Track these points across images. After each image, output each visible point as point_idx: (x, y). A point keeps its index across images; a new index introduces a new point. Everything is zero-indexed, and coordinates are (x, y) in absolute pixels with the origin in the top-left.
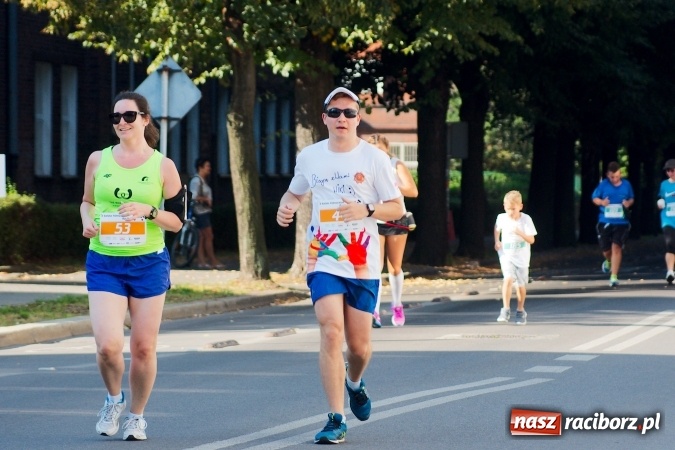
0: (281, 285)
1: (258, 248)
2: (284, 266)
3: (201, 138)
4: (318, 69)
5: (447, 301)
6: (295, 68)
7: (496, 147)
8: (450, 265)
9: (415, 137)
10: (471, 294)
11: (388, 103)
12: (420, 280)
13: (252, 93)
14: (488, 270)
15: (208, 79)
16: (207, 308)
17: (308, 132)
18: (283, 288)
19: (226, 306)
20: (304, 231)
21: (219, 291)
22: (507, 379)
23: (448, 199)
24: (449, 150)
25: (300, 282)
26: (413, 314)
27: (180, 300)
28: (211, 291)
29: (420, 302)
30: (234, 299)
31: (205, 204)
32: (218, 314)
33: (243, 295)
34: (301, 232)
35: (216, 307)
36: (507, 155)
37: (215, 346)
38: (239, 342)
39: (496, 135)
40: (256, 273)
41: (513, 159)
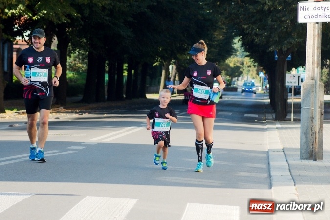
7: (76, 62)
14: (67, 110)
36: (81, 65)
39: (76, 57)
41: (83, 67)
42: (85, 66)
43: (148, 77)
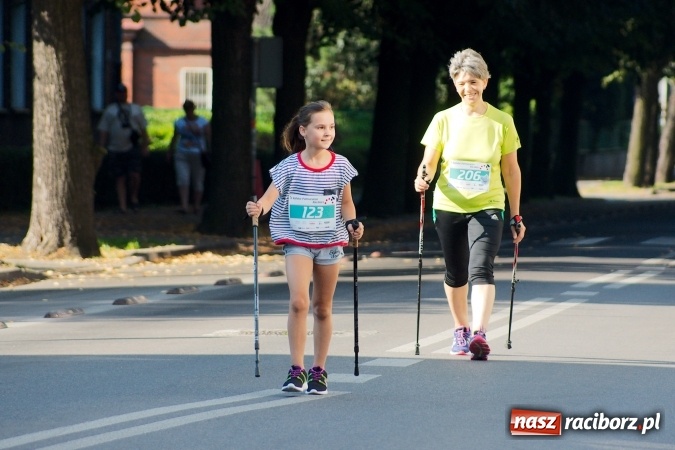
0: (7, 260)
5: (237, 284)
7: (337, 75)
9: (208, 60)
10: (273, 274)
12: (209, 256)
17: (51, 49)
18: (8, 264)
20: (43, 186)
24: (255, 76)
25: (36, 258)
34: (39, 187)
36: (350, 85)
39: (336, 58)
41: (359, 92)
42: (365, 88)
43: (584, 124)
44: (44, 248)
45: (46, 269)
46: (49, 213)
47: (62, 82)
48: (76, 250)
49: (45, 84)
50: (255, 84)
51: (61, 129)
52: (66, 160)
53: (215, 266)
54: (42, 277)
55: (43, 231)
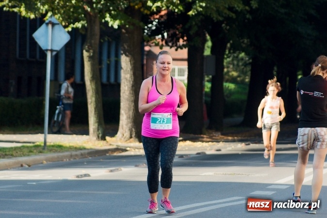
0: (112, 143)
1: (99, 123)
2: (113, 133)
3: (66, 61)
4: (133, 24)
5: (204, 154)
6: (121, 23)
7: (229, 69)
8: (205, 134)
9: (186, 63)
10: (217, 150)
11: (170, 44)
12: (188, 143)
13: (98, 37)
14: (226, 138)
15: (73, 28)
16: (71, 156)
17: (128, 59)
18: (113, 145)
19: (82, 155)
20: (124, 114)
21: (77, 146)
22: (241, 198)
23: (204, 98)
24: (205, 71)
25: (122, 142)
26: (186, 161)
27: (56, 151)
28: (73, 146)
29: (190, 155)
30: (86, 151)
31: (69, 98)
32: (77, 160)
33: (91, 149)
34: (123, 115)
35: (76, 155)
36: (235, 74)
37: (78, 177)
38: (91, 175)
39: (229, 63)
40: (98, 137)
44: (125, 138)
45: (127, 147)
46: (127, 125)
47: (132, 73)
48: (137, 139)
49: (126, 74)
50: (205, 74)
51: (132, 92)
52: (133, 104)
53: (192, 147)
54: (126, 151)
55: (124, 132)
